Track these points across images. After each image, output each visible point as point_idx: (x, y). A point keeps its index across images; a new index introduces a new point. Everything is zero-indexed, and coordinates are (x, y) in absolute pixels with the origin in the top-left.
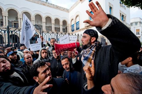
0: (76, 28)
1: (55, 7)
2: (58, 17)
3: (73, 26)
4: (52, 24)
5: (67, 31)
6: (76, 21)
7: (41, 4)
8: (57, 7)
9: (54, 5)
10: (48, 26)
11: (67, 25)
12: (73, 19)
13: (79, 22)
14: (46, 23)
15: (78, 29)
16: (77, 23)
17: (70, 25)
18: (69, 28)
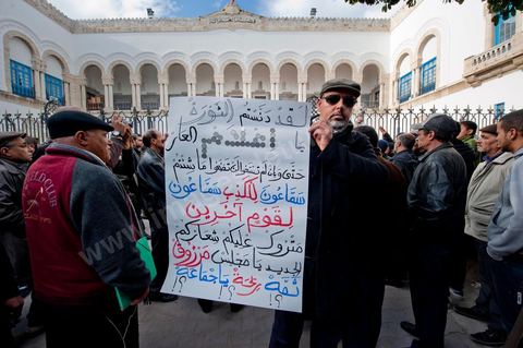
0: (421, 85)
1: (340, 24)
3: (403, 80)
5: (378, 104)
6: (420, 60)
8: (346, 24)
9: (334, 20)
11: (380, 81)
12: (406, 55)
13: (437, 62)
15: (426, 88)
16: (427, 67)
17: (393, 78)
18: (388, 90)
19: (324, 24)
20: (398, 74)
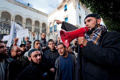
0: (54, 30)
1: (36, 11)
2: (38, 20)
3: (51, 28)
4: (33, 25)
6: (54, 25)
7: (23, 7)
8: (38, 12)
9: (35, 9)
10: (28, 27)
11: (46, 27)
12: (51, 23)
13: (57, 26)
14: (26, 24)
15: (55, 31)
17: (49, 27)
18: (48, 30)
19: (32, 9)
20: (50, 27)
